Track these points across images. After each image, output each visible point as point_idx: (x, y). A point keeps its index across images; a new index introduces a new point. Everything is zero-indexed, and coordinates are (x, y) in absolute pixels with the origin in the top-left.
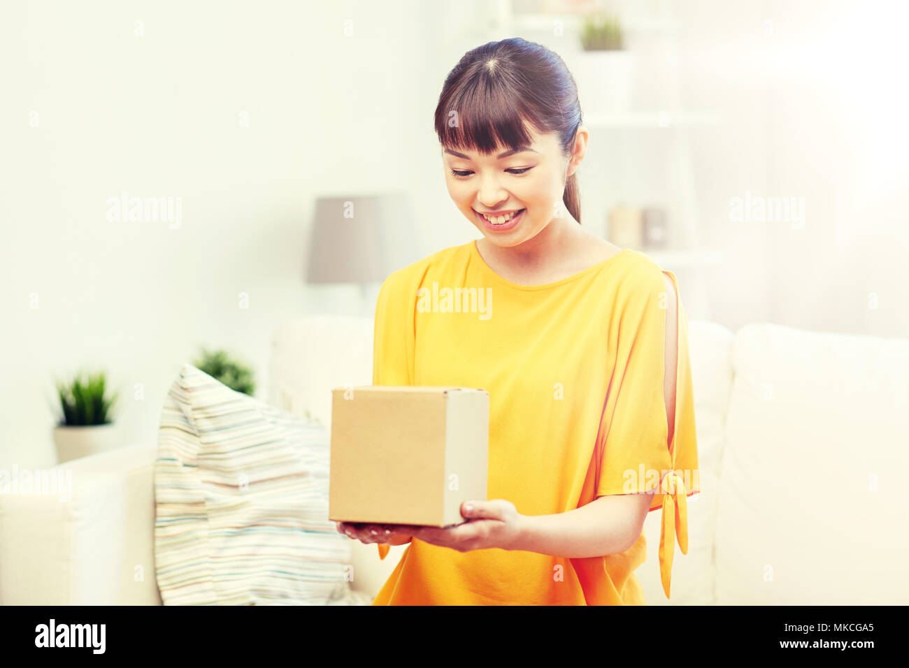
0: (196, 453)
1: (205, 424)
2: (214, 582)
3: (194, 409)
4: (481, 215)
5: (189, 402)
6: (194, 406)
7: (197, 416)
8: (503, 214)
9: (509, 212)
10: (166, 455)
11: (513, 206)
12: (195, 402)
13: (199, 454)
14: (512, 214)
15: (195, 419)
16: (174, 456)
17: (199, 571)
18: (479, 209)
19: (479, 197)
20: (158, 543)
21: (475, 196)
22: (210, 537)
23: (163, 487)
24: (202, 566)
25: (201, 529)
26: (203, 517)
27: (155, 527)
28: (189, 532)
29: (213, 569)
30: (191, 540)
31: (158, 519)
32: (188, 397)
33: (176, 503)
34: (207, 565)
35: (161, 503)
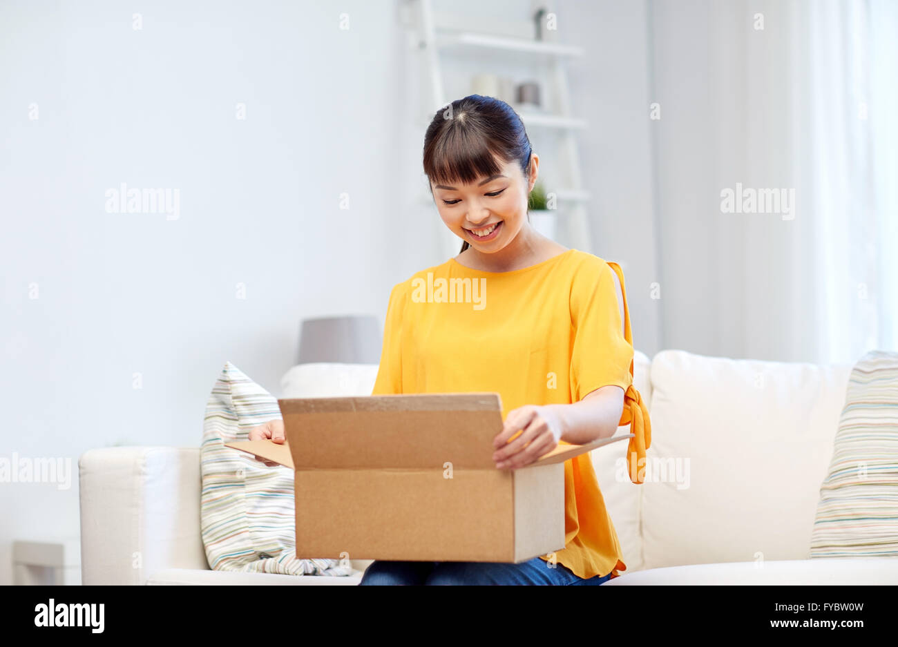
0: (236, 433)
1: (243, 410)
2: (251, 532)
3: (234, 398)
4: (470, 231)
5: (230, 392)
6: (235, 395)
7: (236, 403)
8: (487, 227)
9: (491, 226)
10: (211, 437)
11: (494, 221)
12: (235, 392)
13: (238, 434)
14: (494, 227)
15: (235, 406)
16: (218, 436)
17: (238, 524)
18: (468, 227)
19: (467, 218)
20: (204, 507)
21: (464, 217)
22: (247, 498)
23: (208, 462)
24: (241, 520)
25: (240, 493)
26: (240, 484)
27: (201, 495)
28: (230, 495)
29: (249, 522)
30: (232, 502)
31: (204, 488)
32: (229, 388)
33: (220, 473)
34: (246, 519)
35: (207, 475)
